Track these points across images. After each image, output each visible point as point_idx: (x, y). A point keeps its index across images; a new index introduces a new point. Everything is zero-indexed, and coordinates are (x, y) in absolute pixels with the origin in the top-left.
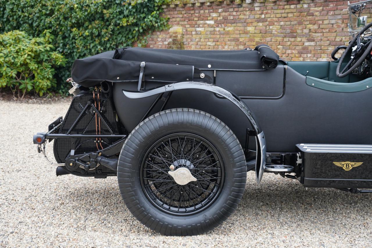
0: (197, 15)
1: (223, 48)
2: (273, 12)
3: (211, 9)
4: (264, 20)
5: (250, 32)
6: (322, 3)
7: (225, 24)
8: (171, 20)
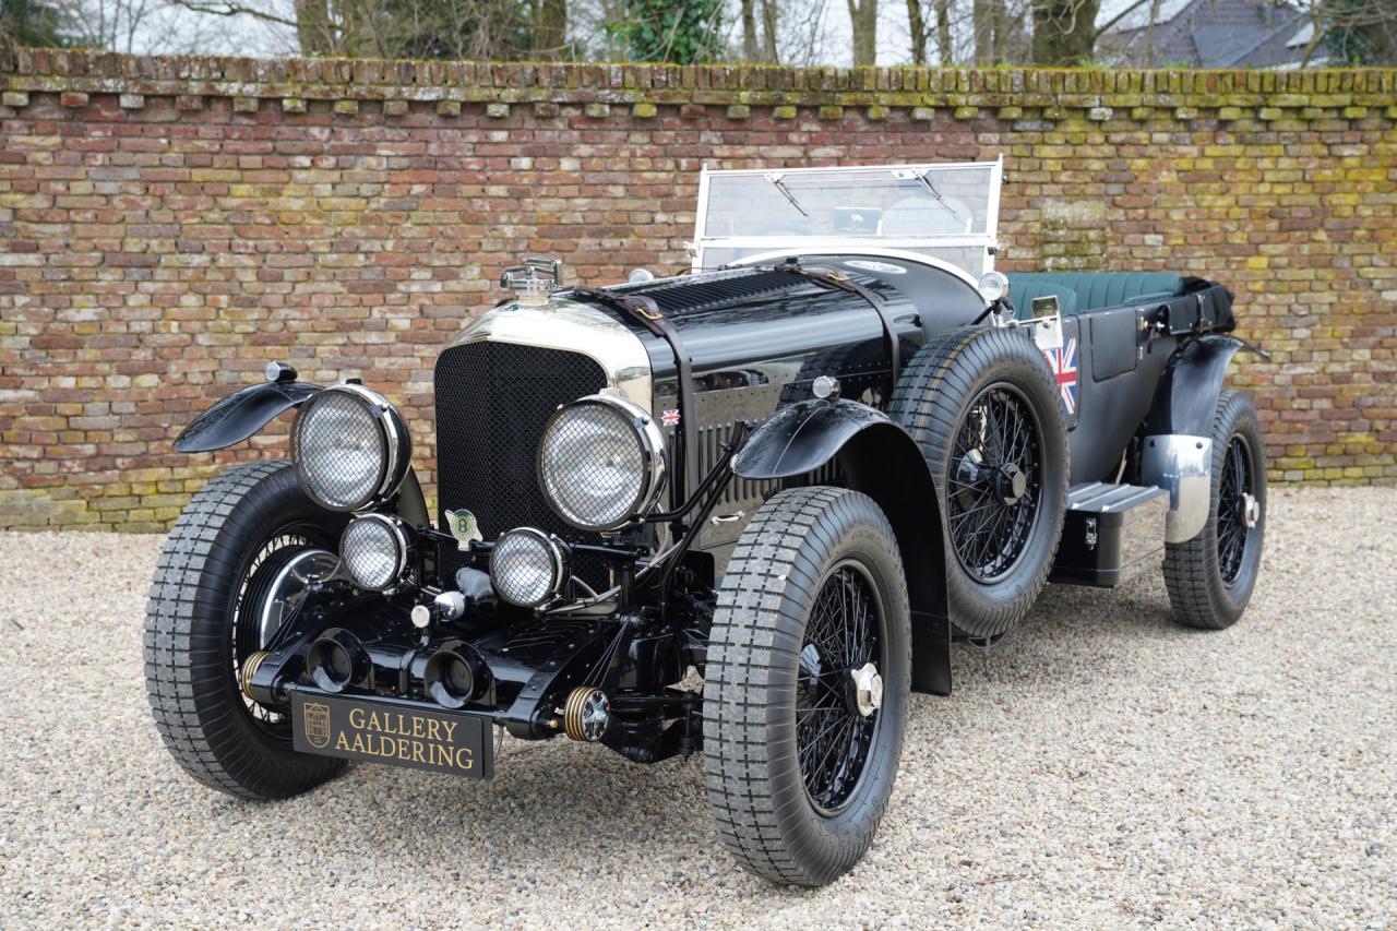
6: (58, 124)
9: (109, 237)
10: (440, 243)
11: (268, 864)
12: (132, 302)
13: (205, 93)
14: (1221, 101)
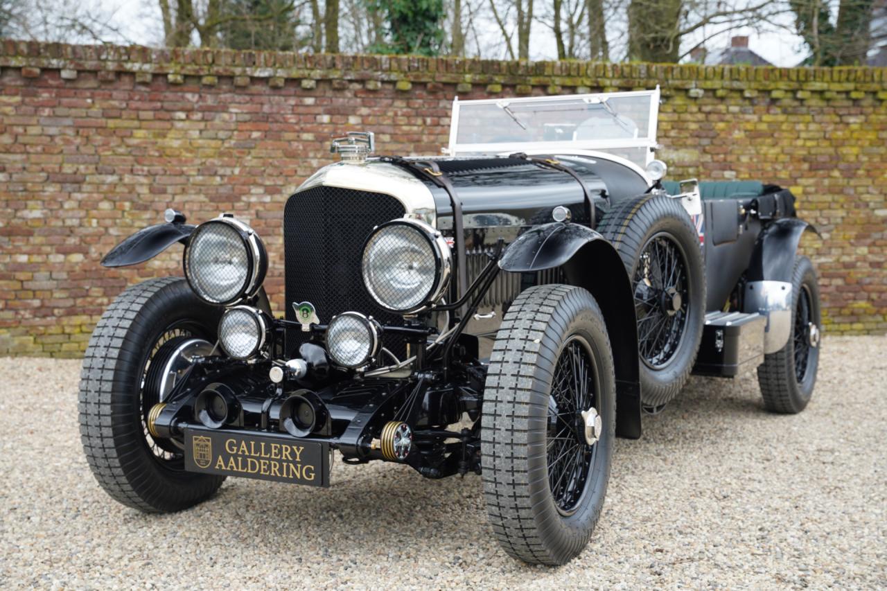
6: (20, 88)
9: (52, 163)
10: (269, 170)
11: (165, 553)
12: (66, 206)
13: (118, 69)
14: (772, 86)
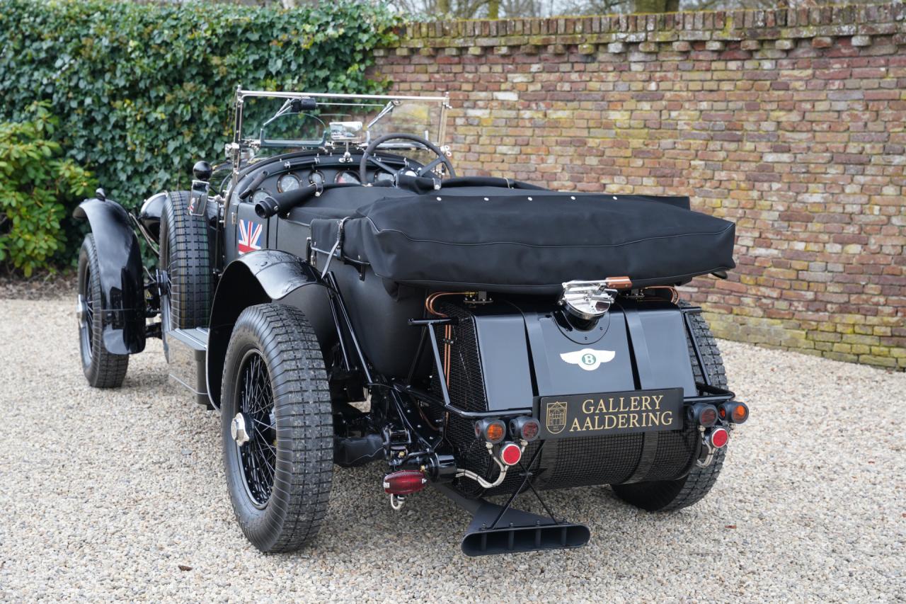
0: (470, 76)
1: (543, 161)
2: (681, 77)
3: (508, 64)
4: (654, 97)
5: (618, 124)
6: (813, 60)
7: (548, 101)
8: (396, 87)
9: (837, 142)
12: (848, 190)
